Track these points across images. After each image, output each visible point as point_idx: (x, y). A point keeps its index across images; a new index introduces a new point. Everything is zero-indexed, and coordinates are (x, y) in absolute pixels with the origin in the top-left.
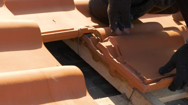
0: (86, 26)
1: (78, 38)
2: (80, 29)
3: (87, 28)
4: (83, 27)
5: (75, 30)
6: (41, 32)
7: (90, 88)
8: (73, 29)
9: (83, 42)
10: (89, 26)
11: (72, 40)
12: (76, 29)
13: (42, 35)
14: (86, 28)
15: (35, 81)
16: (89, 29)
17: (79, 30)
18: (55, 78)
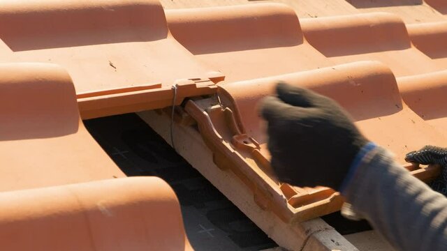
0: (193, 80)
1: (171, 107)
2: (177, 85)
3: (195, 85)
4: (184, 81)
5: (164, 88)
6: (77, 93)
7: (200, 232)
8: (159, 86)
9: (185, 115)
10: (199, 79)
11: (158, 111)
12: (166, 87)
13: (79, 100)
14: (192, 82)
15: (55, 214)
16: (199, 85)
17: (173, 90)
18: (107, 209)
